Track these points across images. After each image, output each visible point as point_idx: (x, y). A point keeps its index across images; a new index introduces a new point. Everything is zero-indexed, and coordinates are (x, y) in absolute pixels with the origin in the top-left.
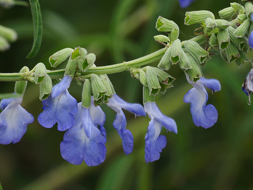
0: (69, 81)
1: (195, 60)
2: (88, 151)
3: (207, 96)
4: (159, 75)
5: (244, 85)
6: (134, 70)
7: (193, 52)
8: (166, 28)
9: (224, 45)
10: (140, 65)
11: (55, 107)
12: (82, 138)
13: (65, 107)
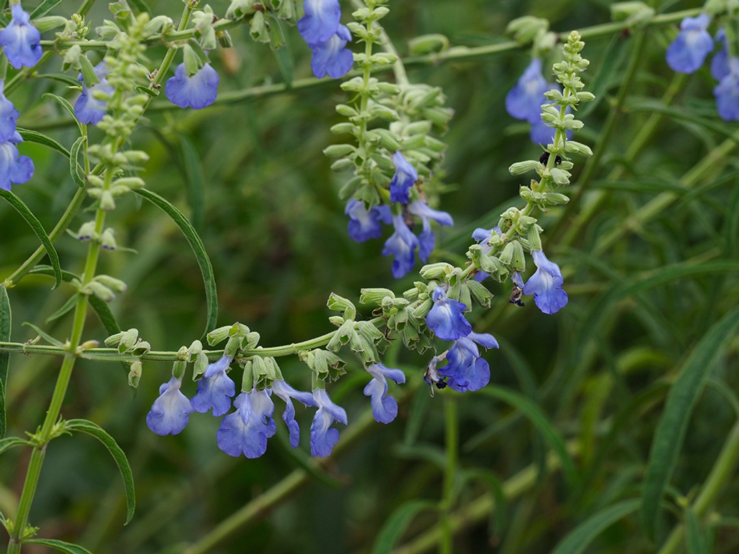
0: (228, 362)
1: (369, 343)
2: (248, 442)
3: (385, 386)
4: (328, 358)
5: (427, 374)
6: (302, 353)
7: (366, 334)
8: (339, 307)
9: (401, 325)
10: (310, 348)
11: (210, 389)
12: (240, 426)
13: (221, 390)
